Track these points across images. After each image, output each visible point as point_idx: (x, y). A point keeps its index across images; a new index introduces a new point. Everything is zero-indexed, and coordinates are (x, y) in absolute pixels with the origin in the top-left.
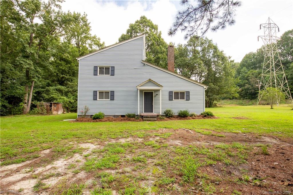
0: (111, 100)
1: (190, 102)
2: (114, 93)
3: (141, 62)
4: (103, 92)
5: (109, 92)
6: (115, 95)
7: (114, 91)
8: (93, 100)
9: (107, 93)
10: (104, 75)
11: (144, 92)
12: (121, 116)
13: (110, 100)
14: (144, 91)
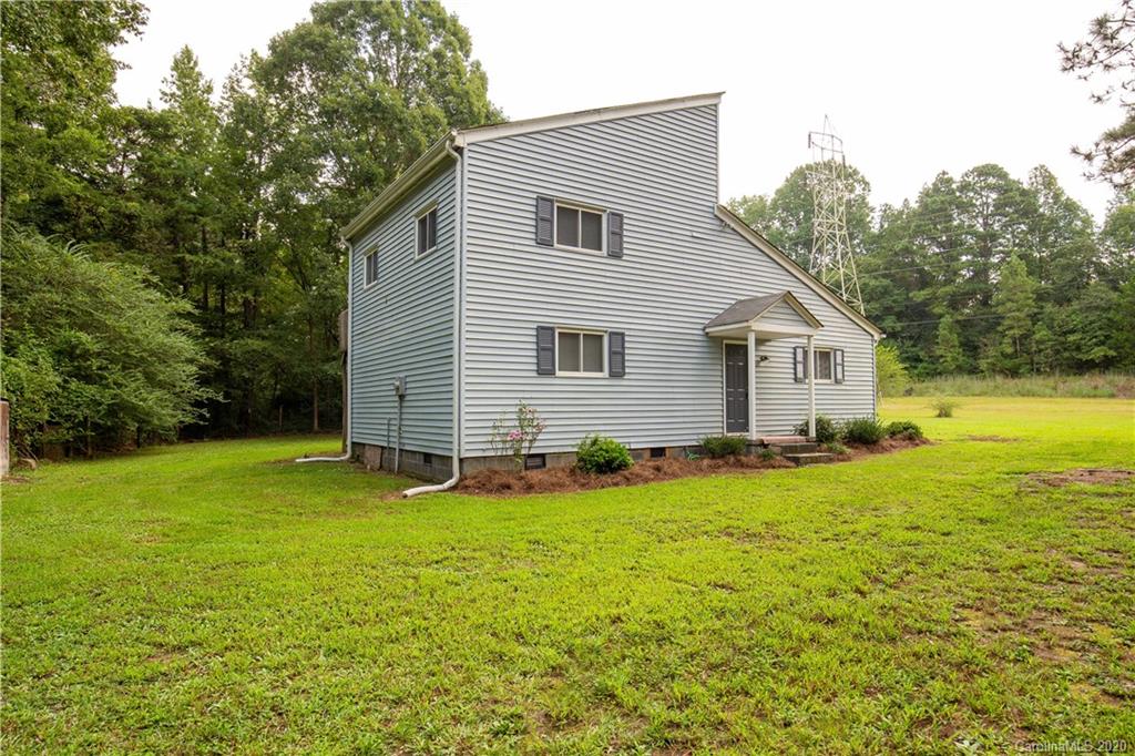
0: (613, 375)
1: (844, 388)
2: (623, 341)
3: (713, 213)
4: (578, 335)
5: (601, 337)
6: (626, 351)
7: (623, 334)
8: (535, 374)
9: (595, 339)
10: (580, 249)
11: (726, 345)
12: (648, 453)
13: (606, 373)
14: (725, 342)
